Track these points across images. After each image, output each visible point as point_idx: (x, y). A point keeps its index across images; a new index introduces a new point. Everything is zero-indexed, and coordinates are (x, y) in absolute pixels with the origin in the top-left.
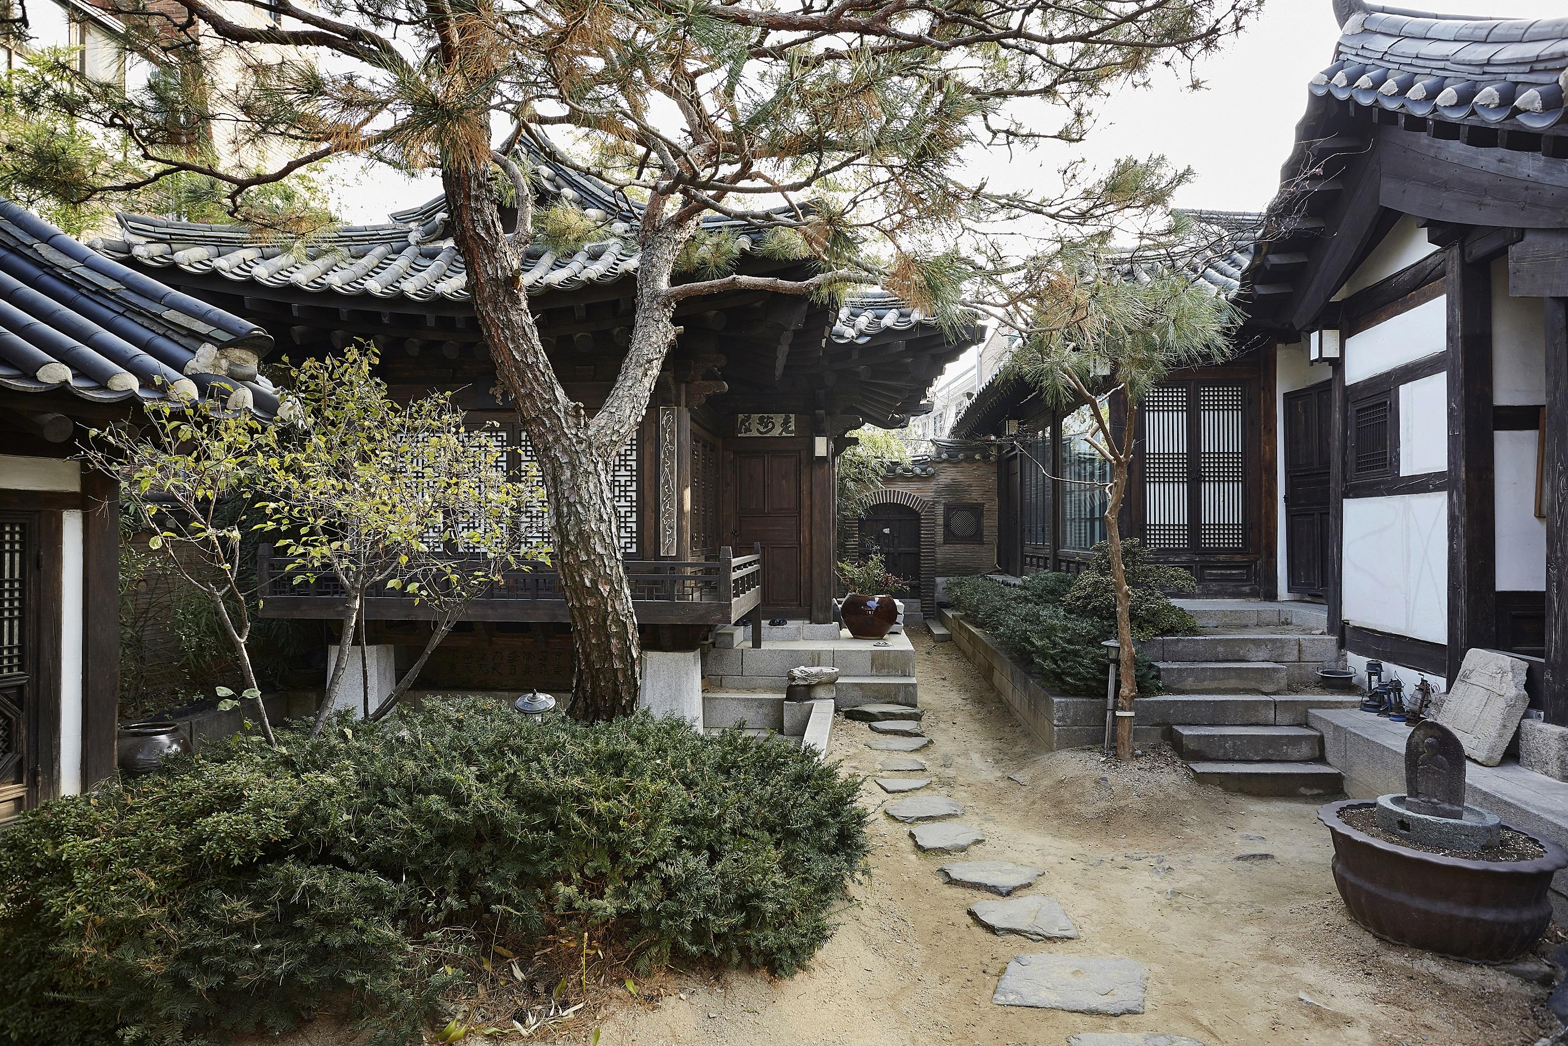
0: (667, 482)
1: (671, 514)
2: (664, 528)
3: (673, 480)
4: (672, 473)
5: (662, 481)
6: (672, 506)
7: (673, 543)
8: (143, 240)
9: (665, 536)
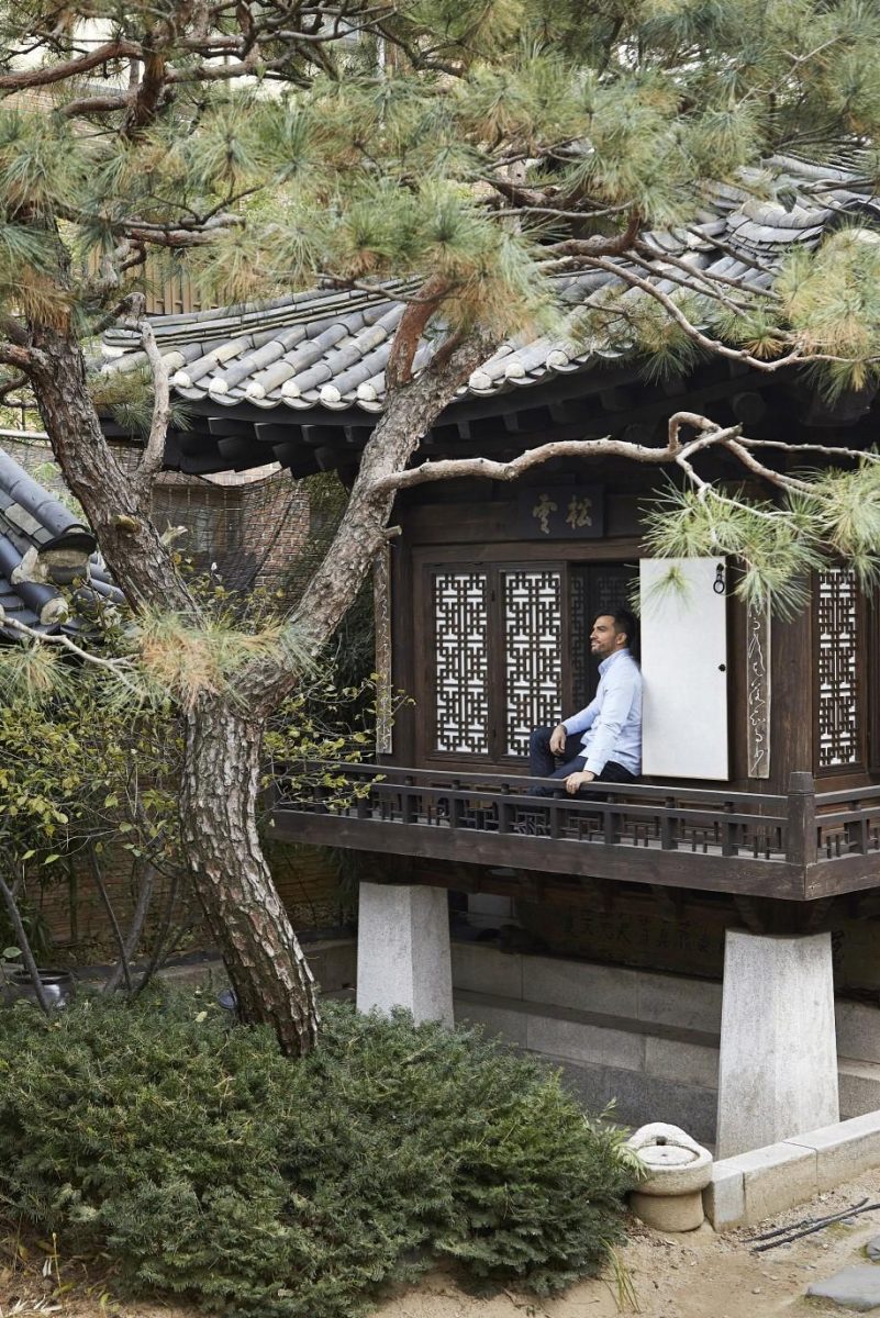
0: (756, 656)
1: (762, 710)
2: (753, 733)
3: (764, 652)
4: (763, 641)
5: (749, 655)
6: (763, 697)
7: (765, 757)
8: (119, 352)
9: (754, 744)
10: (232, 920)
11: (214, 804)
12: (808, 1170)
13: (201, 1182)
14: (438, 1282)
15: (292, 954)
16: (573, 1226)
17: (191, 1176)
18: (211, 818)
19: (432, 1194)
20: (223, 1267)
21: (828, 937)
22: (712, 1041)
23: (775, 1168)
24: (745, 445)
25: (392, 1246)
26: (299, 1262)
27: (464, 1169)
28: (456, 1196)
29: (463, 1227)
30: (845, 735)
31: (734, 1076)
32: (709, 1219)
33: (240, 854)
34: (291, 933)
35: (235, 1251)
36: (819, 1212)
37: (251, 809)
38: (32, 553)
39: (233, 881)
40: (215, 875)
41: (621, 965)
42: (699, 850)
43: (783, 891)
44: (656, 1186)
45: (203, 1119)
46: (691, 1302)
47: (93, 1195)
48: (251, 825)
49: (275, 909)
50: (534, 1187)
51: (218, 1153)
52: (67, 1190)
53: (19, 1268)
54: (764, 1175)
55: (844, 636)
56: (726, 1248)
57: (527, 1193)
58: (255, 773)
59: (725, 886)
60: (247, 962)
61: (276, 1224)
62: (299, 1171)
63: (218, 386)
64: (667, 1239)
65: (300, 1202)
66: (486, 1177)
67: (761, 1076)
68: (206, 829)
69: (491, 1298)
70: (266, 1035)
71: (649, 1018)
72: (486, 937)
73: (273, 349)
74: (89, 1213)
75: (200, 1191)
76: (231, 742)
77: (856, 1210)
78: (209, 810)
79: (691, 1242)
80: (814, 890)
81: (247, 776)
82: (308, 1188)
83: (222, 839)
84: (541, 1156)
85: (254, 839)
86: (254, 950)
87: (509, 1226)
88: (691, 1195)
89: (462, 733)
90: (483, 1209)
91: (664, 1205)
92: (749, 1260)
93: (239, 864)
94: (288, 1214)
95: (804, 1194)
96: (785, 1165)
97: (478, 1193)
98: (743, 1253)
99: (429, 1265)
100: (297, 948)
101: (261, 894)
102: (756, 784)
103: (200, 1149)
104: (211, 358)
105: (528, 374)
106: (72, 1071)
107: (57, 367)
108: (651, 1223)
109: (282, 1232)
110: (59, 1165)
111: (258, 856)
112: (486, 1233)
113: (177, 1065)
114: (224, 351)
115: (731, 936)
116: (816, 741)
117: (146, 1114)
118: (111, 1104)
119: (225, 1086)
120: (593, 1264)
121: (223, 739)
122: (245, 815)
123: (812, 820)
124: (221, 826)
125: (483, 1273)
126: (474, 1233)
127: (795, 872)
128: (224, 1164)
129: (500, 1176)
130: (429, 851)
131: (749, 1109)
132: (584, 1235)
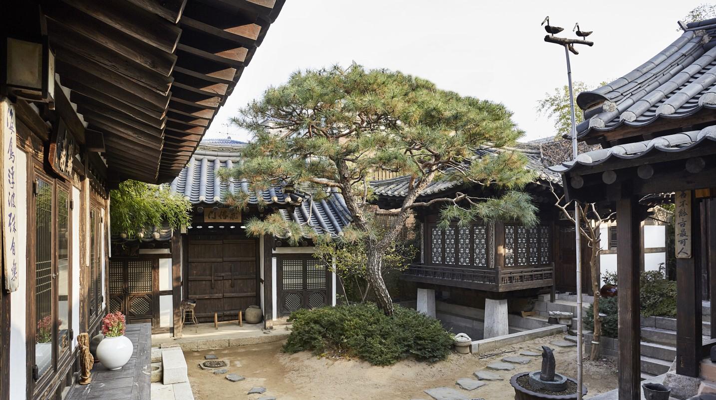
0: (491, 244)
1: (493, 254)
2: (491, 259)
3: (493, 243)
6: (493, 252)
7: (493, 264)
9: (491, 261)
10: (376, 289)
11: (372, 268)
12: (493, 344)
13: (365, 336)
14: (411, 359)
15: (387, 296)
16: (438, 349)
17: (364, 335)
18: (372, 270)
19: (409, 341)
20: (367, 351)
21: (506, 300)
22: (483, 321)
23: (485, 343)
24: (470, 198)
25: (400, 350)
26: (382, 352)
27: (416, 337)
28: (414, 342)
29: (416, 348)
30: (511, 260)
31: (487, 327)
32: (471, 352)
33: (377, 277)
34: (387, 292)
35: (370, 349)
36: (495, 352)
37: (380, 268)
38: (350, 223)
39: (376, 282)
40: (372, 281)
41: (469, 306)
42: (468, 281)
43: (495, 290)
44: (459, 344)
45: (367, 325)
46: (463, 366)
47: (347, 338)
48: (379, 271)
49: (384, 287)
50: (430, 342)
51: (369, 331)
52: (343, 337)
53: (335, 351)
54: (483, 344)
55: (511, 240)
56: (473, 358)
57: (429, 343)
58: (381, 262)
59: (483, 289)
60: (379, 297)
61: (378, 345)
62: (385, 335)
63: (389, 193)
64: (461, 355)
65: (383, 341)
66: (421, 339)
67: (492, 328)
68: (371, 272)
69: (421, 362)
70: (382, 311)
71: (476, 317)
72: (445, 301)
73: (401, 185)
74: (345, 341)
75: (365, 338)
76: (376, 256)
77: (502, 353)
78: (371, 268)
79: (466, 356)
80: (501, 290)
81: (379, 262)
82: (385, 339)
83: (374, 274)
84: (432, 336)
85: (380, 274)
86: (380, 295)
87: (425, 349)
88: (466, 347)
89: (436, 260)
90: (420, 345)
91: (461, 348)
92: (478, 360)
93: (377, 279)
94: (381, 343)
95: (492, 349)
96: (488, 343)
97: (419, 342)
98: (477, 359)
99: (409, 355)
100: (388, 295)
101: (381, 284)
102: (491, 269)
103: (366, 330)
104: (389, 187)
105: (445, 188)
106: (345, 315)
107: (345, 187)
108: (458, 352)
109: (380, 346)
110: (341, 332)
111: (381, 277)
112: (420, 350)
113: (363, 315)
114: (392, 186)
115: (486, 299)
116: (505, 261)
117: (356, 323)
118: (350, 321)
119: (372, 320)
120: (443, 358)
121: (375, 255)
122: (378, 270)
123: (501, 276)
124: (374, 272)
125: (420, 357)
126: (418, 350)
127: (497, 287)
128: (370, 333)
129: (424, 339)
130: (429, 282)
131: (489, 334)
132: (440, 352)
